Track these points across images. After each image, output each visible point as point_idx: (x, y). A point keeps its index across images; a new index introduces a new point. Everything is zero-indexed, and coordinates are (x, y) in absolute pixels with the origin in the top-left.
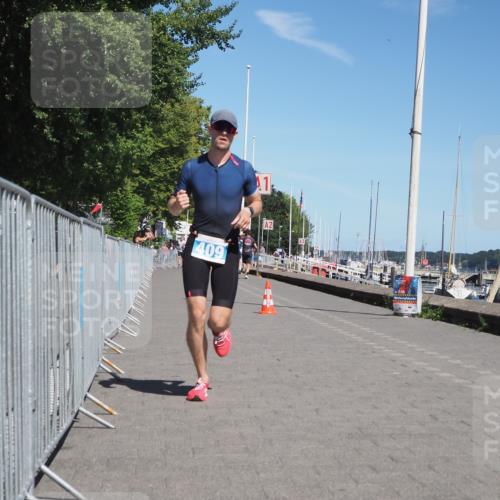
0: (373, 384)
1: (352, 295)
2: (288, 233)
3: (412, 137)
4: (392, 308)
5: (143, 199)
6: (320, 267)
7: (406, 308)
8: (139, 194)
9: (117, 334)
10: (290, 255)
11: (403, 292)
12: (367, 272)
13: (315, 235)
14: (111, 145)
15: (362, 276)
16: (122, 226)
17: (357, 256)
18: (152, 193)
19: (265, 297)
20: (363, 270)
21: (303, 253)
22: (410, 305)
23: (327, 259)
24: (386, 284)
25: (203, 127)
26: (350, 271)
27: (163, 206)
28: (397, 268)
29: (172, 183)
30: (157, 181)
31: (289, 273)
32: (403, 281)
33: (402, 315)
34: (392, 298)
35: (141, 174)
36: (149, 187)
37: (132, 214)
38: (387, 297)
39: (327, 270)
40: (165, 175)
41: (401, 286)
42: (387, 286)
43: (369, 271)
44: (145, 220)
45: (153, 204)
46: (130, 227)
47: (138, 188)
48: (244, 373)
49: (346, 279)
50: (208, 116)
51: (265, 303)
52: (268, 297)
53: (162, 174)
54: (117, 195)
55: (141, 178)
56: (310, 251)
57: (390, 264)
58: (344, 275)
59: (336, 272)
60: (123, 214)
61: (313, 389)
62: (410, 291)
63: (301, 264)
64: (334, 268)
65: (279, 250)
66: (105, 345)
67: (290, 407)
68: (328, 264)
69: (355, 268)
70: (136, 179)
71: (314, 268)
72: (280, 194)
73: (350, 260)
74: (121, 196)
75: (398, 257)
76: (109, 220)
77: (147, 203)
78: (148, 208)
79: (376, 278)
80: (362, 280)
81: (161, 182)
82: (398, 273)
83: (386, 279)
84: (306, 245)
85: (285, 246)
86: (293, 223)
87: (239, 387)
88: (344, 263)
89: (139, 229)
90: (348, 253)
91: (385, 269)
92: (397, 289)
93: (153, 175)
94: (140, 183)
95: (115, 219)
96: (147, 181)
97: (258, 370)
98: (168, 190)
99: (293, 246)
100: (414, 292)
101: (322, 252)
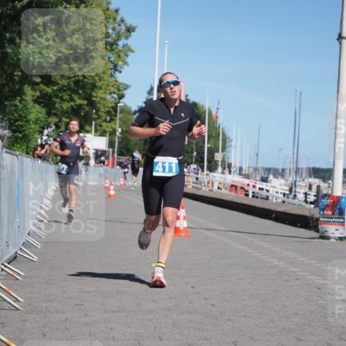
0: (296, 314)
1: (274, 215)
2: (204, 147)
3: (340, 43)
4: (318, 231)
5: (44, 110)
6: (239, 185)
7: (333, 230)
8: (39, 103)
9: (15, 257)
10: (206, 172)
11: (330, 213)
12: (290, 190)
13: (233, 150)
14: (9, 51)
15: (284, 194)
16: (21, 138)
17: (279, 173)
18: (54, 103)
19: (178, 218)
20: (286, 189)
21: (220, 169)
22: (338, 227)
23: (247, 176)
24: (311, 203)
25: (110, 31)
26: (271, 189)
27: (67, 118)
28: (323, 185)
29: (76, 92)
30: (59, 90)
31: (205, 191)
32: (330, 201)
33: (328, 238)
34: (318, 219)
35: (41, 82)
36: (50, 97)
37: (33, 126)
38: (312, 217)
39: (246, 188)
40: (69, 84)
41: (327, 206)
42: (312, 206)
43: (294, 190)
44: (46, 132)
45: (56, 115)
46: (29, 141)
47: (38, 98)
48: (155, 302)
49: (267, 198)
50: (115, 19)
51: (178, 225)
52: (182, 217)
53: (65, 82)
54: (16, 106)
55: (43, 87)
56: (228, 167)
57: (316, 182)
58: (264, 193)
59: (256, 190)
60: (22, 126)
61: (230, 320)
62: (337, 211)
63: (217, 182)
64: (254, 187)
65: (194, 166)
66: (2, 270)
67: (206, 339)
68: (246, 181)
69: (277, 187)
70: (37, 87)
71: (232, 186)
72: (195, 104)
73: (271, 177)
74: (20, 106)
75: (324, 174)
76: (7, 133)
77: (49, 114)
78: (50, 120)
79: (301, 197)
80: (285, 199)
81: (65, 91)
82: (325, 192)
83: (312, 198)
84: (223, 161)
85: (200, 161)
86: (209, 137)
87: (150, 317)
88: (264, 180)
89: (39, 141)
90: (269, 170)
91: (310, 187)
92: (323, 210)
93: (55, 83)
94: (41, 92)
95: (14, 132)
96: (49, 90)
97: (170, 298)
98: (72, 100)
99: (209, 162)
100: (341, 213)
101: (241, 169)
